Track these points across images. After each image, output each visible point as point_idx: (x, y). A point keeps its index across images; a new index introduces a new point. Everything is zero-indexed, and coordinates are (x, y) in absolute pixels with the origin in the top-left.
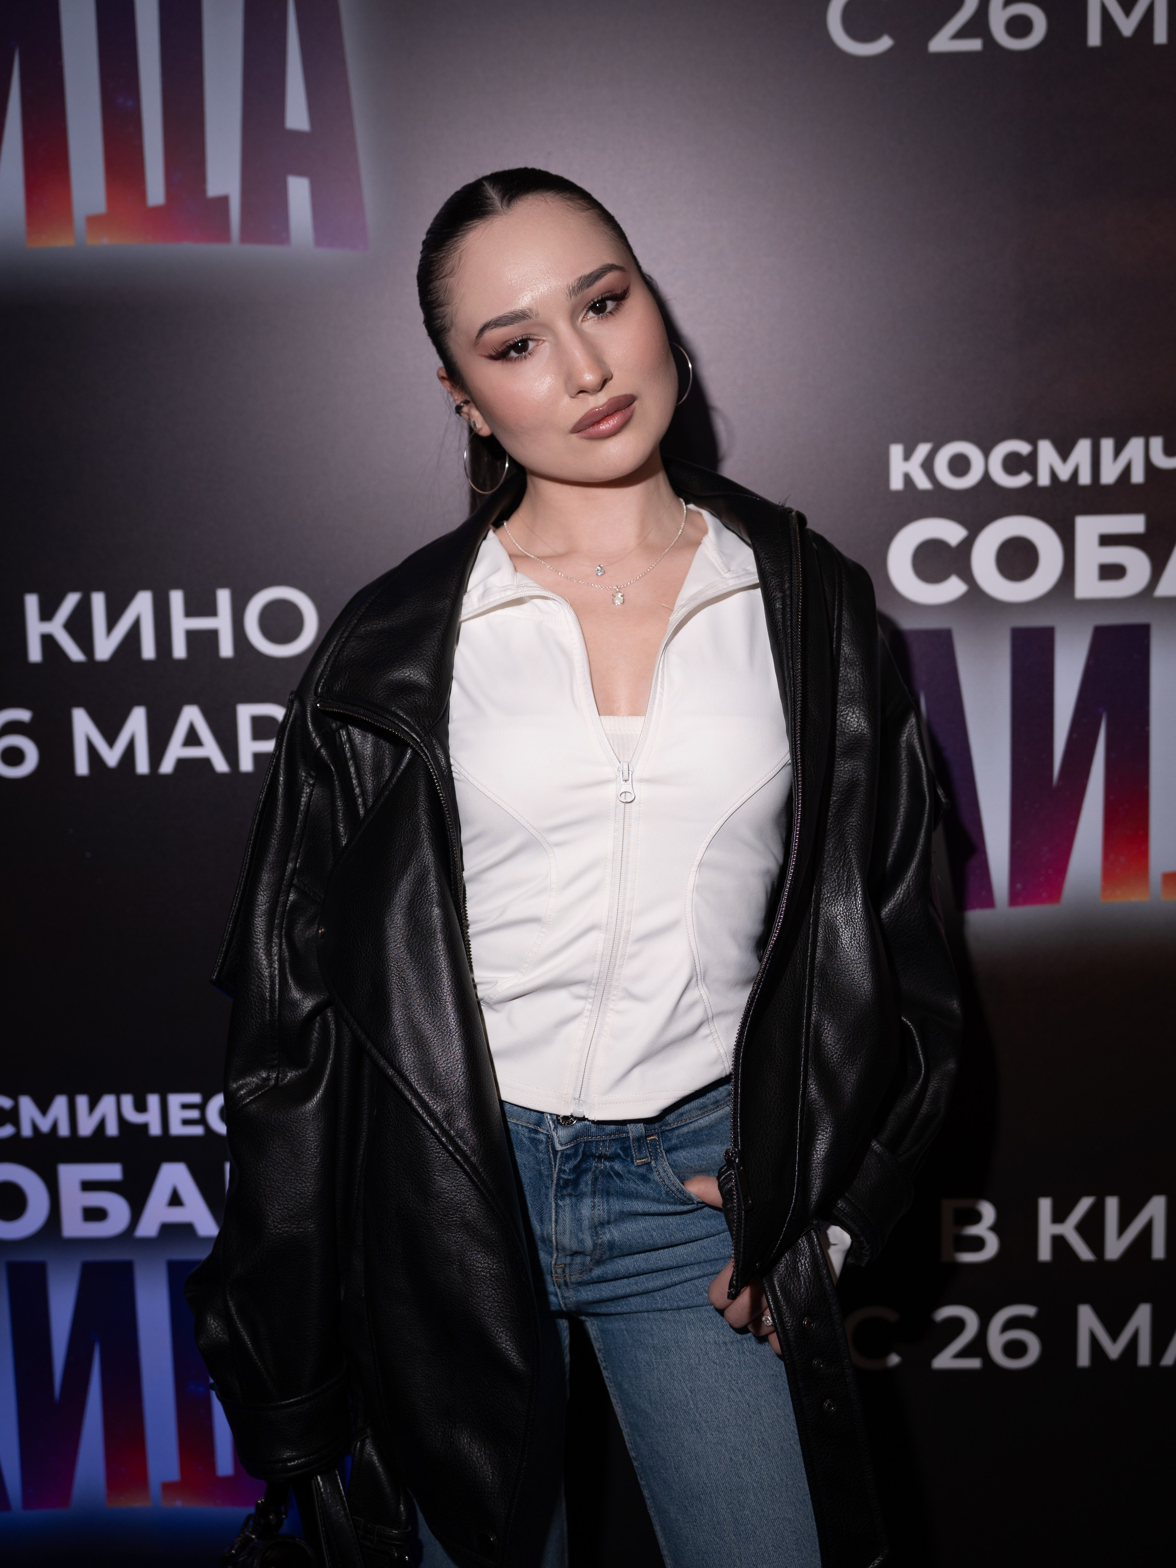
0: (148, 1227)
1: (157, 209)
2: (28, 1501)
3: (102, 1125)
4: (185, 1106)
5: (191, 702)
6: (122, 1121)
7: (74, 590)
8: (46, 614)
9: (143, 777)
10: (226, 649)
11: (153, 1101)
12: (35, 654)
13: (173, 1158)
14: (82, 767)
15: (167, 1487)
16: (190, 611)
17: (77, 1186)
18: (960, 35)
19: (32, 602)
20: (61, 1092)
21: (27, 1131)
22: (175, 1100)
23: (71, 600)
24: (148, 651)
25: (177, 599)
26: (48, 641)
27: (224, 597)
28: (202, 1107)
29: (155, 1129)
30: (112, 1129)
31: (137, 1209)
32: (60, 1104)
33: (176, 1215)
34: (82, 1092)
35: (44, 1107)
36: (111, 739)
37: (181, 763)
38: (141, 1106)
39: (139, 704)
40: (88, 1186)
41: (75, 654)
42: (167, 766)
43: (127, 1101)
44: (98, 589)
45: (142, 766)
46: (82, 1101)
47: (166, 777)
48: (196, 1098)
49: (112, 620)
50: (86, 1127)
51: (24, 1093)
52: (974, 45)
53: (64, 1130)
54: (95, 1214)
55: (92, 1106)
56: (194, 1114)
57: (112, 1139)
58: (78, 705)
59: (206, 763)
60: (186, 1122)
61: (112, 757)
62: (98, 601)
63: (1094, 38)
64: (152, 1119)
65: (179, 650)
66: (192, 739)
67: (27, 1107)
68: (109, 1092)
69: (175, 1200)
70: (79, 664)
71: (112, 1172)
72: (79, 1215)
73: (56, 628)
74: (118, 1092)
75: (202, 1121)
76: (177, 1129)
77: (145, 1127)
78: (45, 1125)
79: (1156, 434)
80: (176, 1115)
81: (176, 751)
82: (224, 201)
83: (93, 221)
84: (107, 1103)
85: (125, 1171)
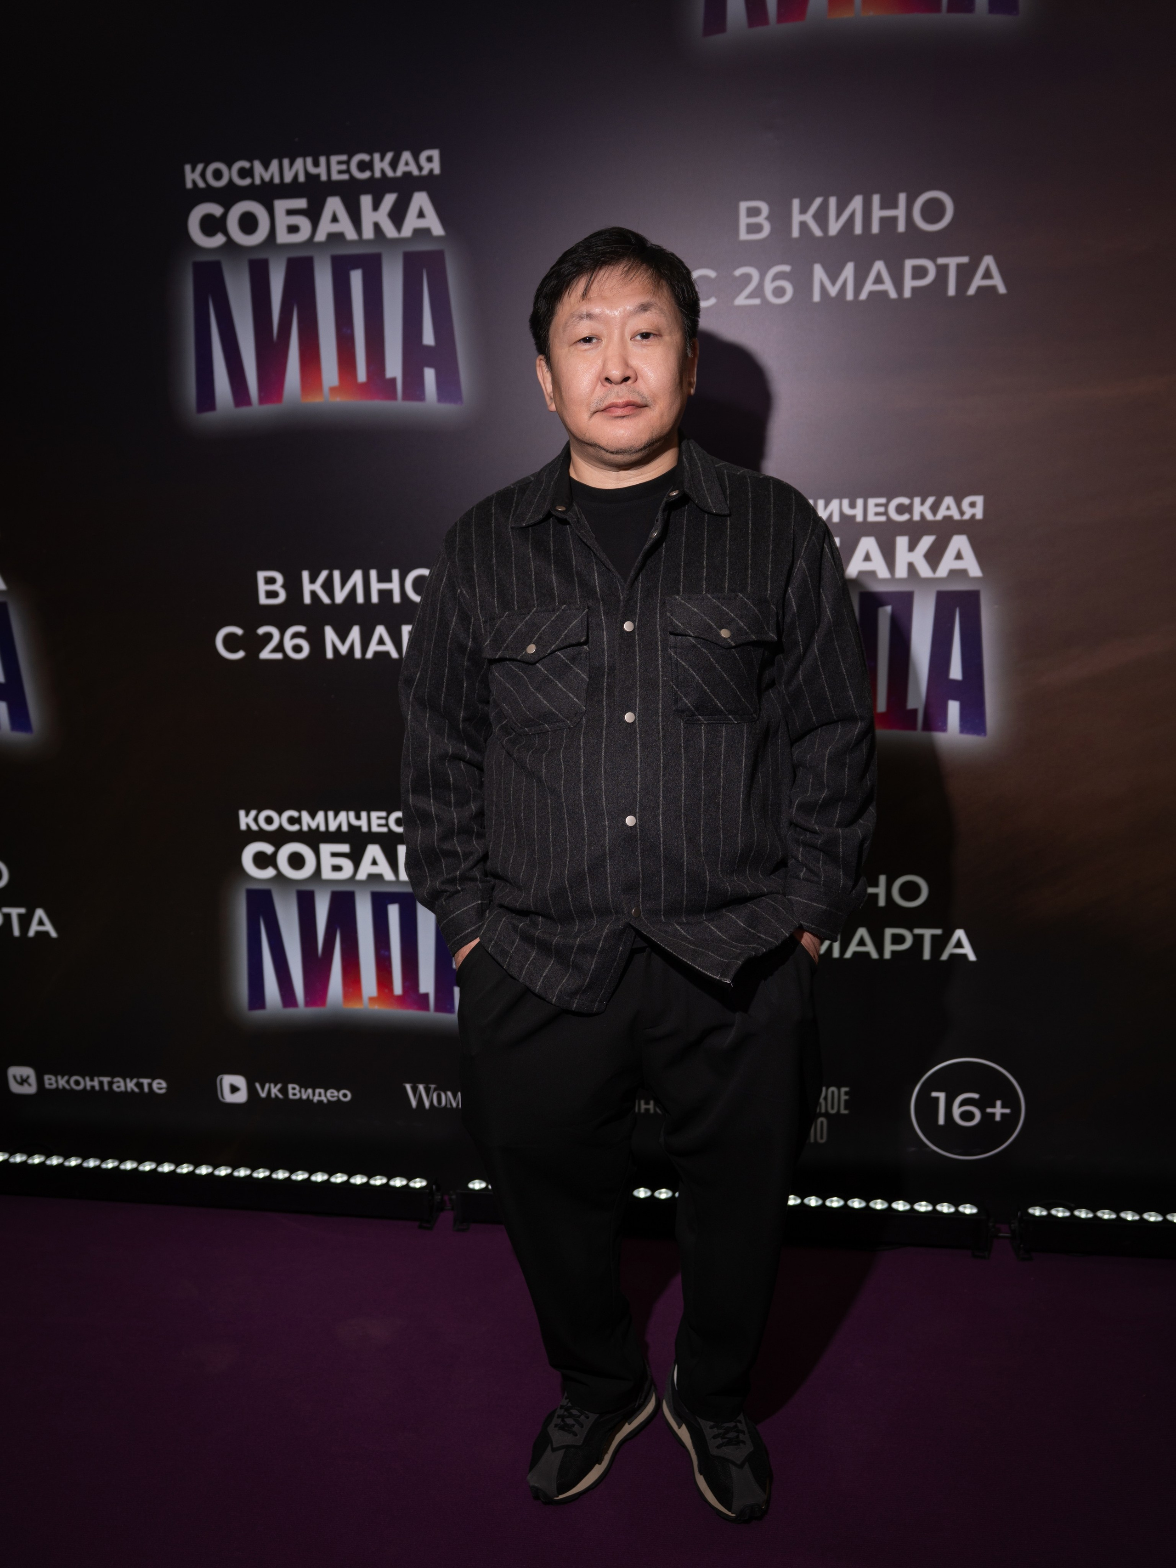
0: (362, 875)
1: (363, 385)
2: (308, 1003)
3: (340, 827)
4: (379, 818)
5: (380, 624)
6: (350, 825)
7: (325, 569)
8: (313, 580)
9: (358, 660)
10: (397, 599)
11: (364, 815)
12: (307, 600)
13: (373, 842)
14: (330, 654)
15: (371, 999)
16: (381, 580)
17: (329, 855)
18: (750, 296)
19: (305, 575)
20: (321, 809)
21: (305, 828)
22: (374, 815)
23: (324, 574)
24: (360, 599)
25: (373, 574)
26: (314, 594)
27: (395, 573)
28: (387, 818)
29: (365, 829)
30: (345, 828)
31: (357, 865)
32: (320, 815)
33: (375, 870)
34: (330, 810)
35: (313, 816)
36: (343, 640)
37: (377, 654)
38: (358, 817)
39: (356, 624)
40: (334, 855)
41: (326, 600)
42: (369, 655)
43: (352, 814)
44: (336, 569)
45: (358, 654)
46: (331, 814)
47: (369, 660)
48: (383, 814)
49: (343, 583)
50: (333, 827)
51: (304, 809)
52: (757, 301)
53: (322, 828)
54: (337, 868)
55: (336, 816)
56: (383, 822)
57: (345, 833)
58: (328, 624)
59: (387, 654)
60: (379, 825)
61: (343, 650)
62: (337, 574)
63: (817, 297)
64: (363, 824)
65: (375, 599)
66: (381, 642)
67: (305, 816)
68: (344, 810)
69: (374, 863)
70: (327, 605)
71: (345, 848)
72: (330, 868)
73: (317, 587)
74: (348, 810)
75: (387, 825)
76: (375, 829)
77: (360, 828)
78: (314, 826)
79: (846, 497)
80: (375, 822)
81: (373, 647)
82: (393, 381)
83: (333, 390)
84: (343, 815)
85: (352, 848)
